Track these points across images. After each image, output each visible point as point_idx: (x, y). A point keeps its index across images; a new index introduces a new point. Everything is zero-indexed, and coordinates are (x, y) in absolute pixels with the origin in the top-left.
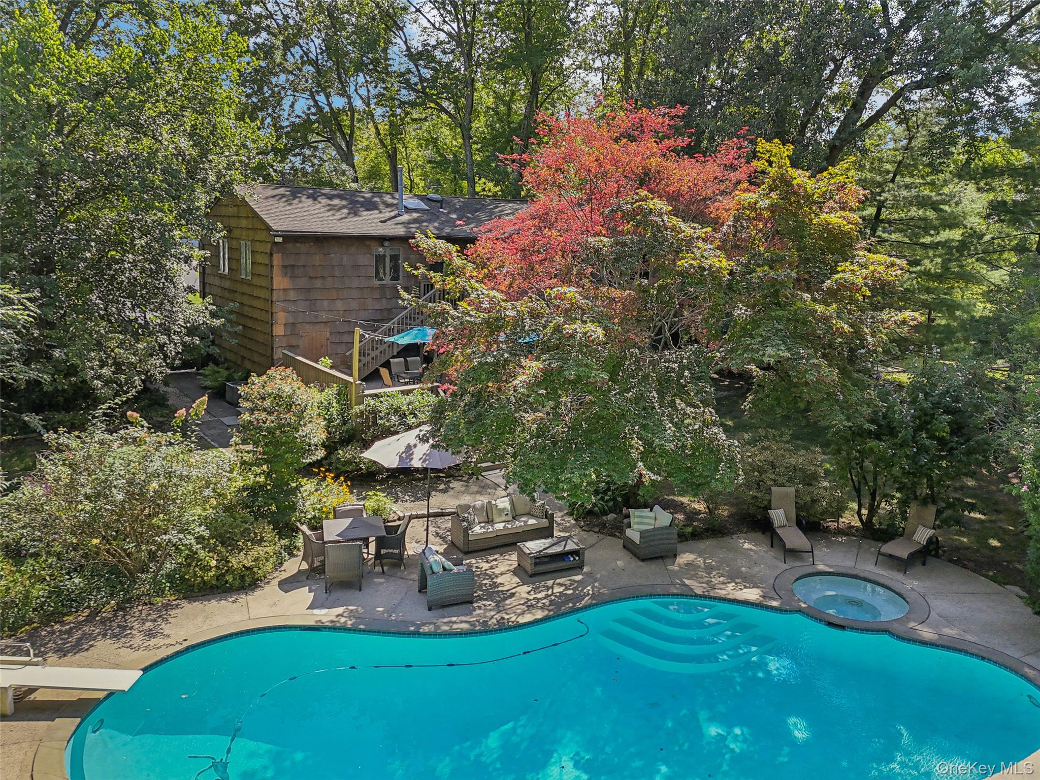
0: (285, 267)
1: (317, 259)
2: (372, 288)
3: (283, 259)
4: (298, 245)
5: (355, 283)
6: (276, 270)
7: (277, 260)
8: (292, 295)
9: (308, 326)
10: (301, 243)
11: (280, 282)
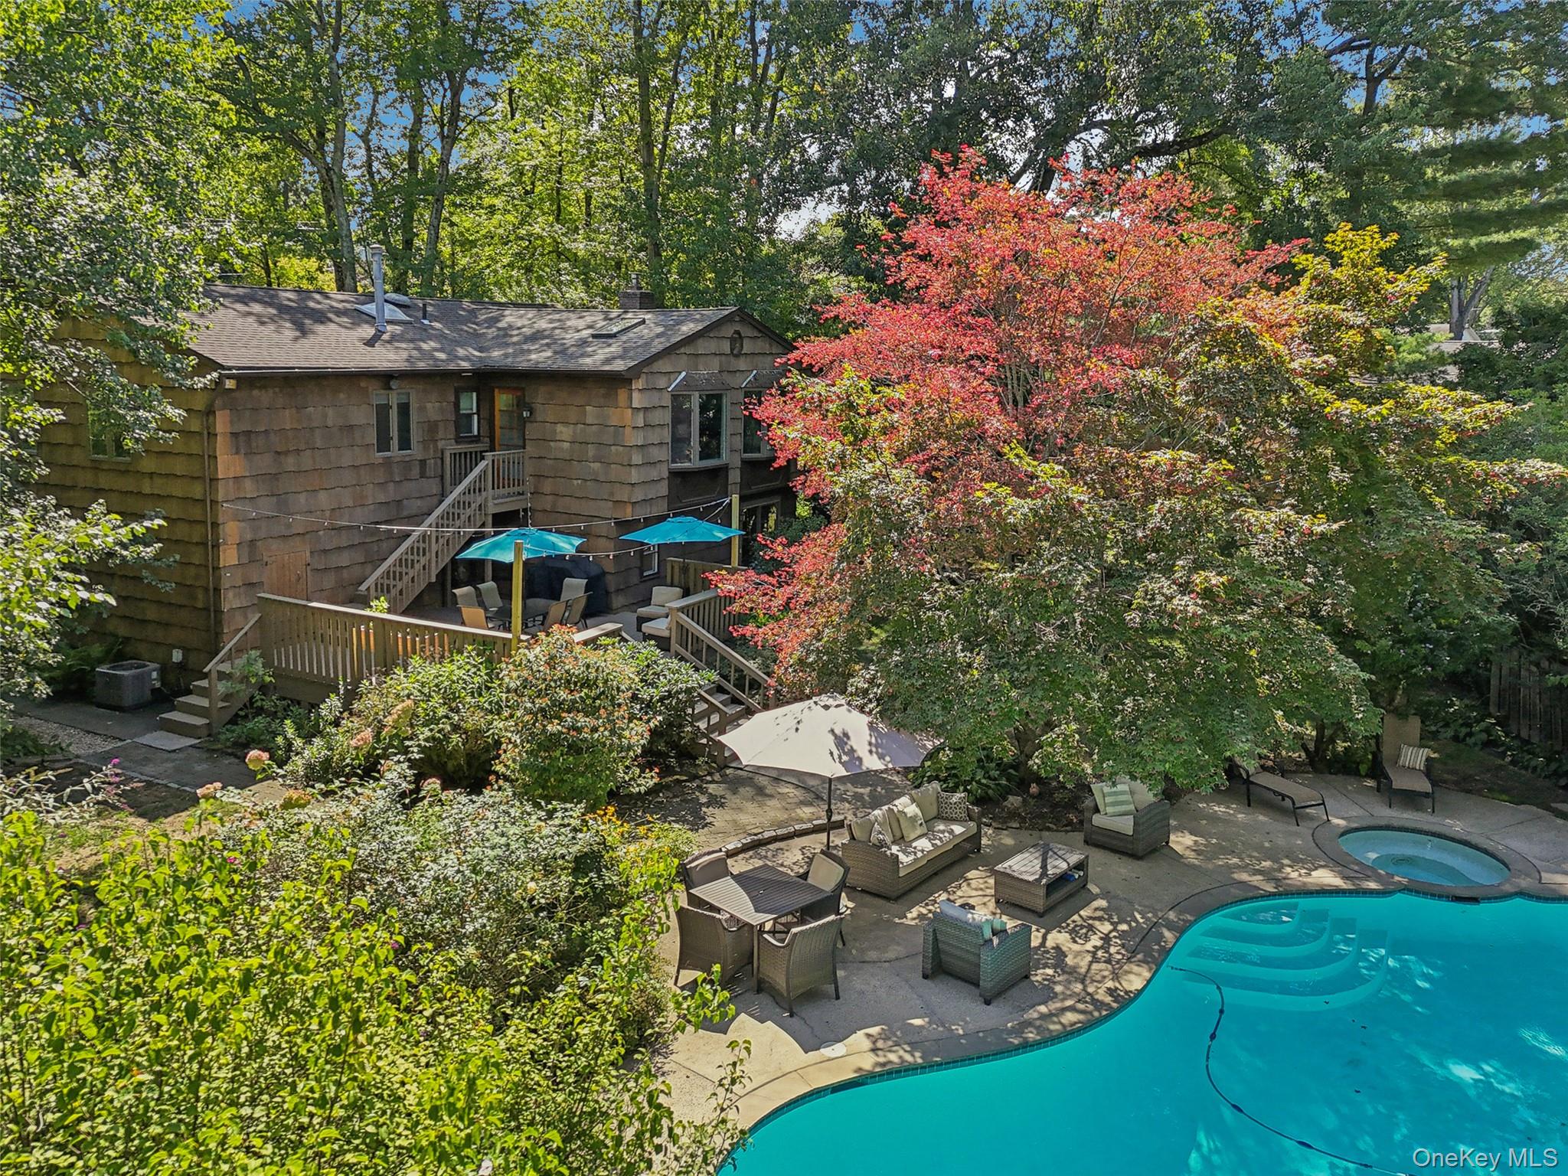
0: (234, 435)
1: (287, 419)
2: (371, 466)
3: (231, 422)
4: (256, 392)
5: (346, 461)
6: (221, 445)
7: (222, 423)
8: (249, 489)
9: (275, 545)
10: (260, 388)
11: (228, 464)
